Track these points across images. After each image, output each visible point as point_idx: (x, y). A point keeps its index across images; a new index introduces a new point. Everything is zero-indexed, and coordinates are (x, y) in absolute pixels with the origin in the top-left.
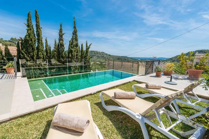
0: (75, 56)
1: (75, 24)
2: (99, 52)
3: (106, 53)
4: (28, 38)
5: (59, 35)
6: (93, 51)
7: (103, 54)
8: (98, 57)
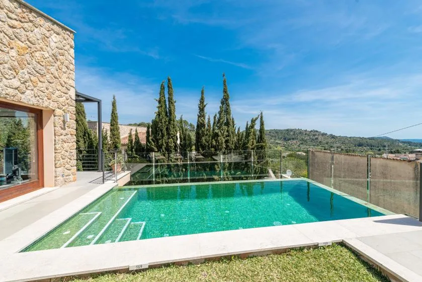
0: (222, 144)
1: (225, 85)
2: (306, 131)
3: (322, 132)
4: (158, 120)
5: (198, 109)
6: (291, 130)
7: (314, 135)
8: (304, 142)
